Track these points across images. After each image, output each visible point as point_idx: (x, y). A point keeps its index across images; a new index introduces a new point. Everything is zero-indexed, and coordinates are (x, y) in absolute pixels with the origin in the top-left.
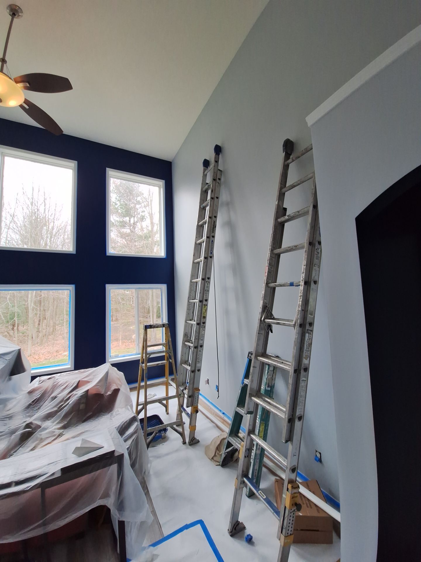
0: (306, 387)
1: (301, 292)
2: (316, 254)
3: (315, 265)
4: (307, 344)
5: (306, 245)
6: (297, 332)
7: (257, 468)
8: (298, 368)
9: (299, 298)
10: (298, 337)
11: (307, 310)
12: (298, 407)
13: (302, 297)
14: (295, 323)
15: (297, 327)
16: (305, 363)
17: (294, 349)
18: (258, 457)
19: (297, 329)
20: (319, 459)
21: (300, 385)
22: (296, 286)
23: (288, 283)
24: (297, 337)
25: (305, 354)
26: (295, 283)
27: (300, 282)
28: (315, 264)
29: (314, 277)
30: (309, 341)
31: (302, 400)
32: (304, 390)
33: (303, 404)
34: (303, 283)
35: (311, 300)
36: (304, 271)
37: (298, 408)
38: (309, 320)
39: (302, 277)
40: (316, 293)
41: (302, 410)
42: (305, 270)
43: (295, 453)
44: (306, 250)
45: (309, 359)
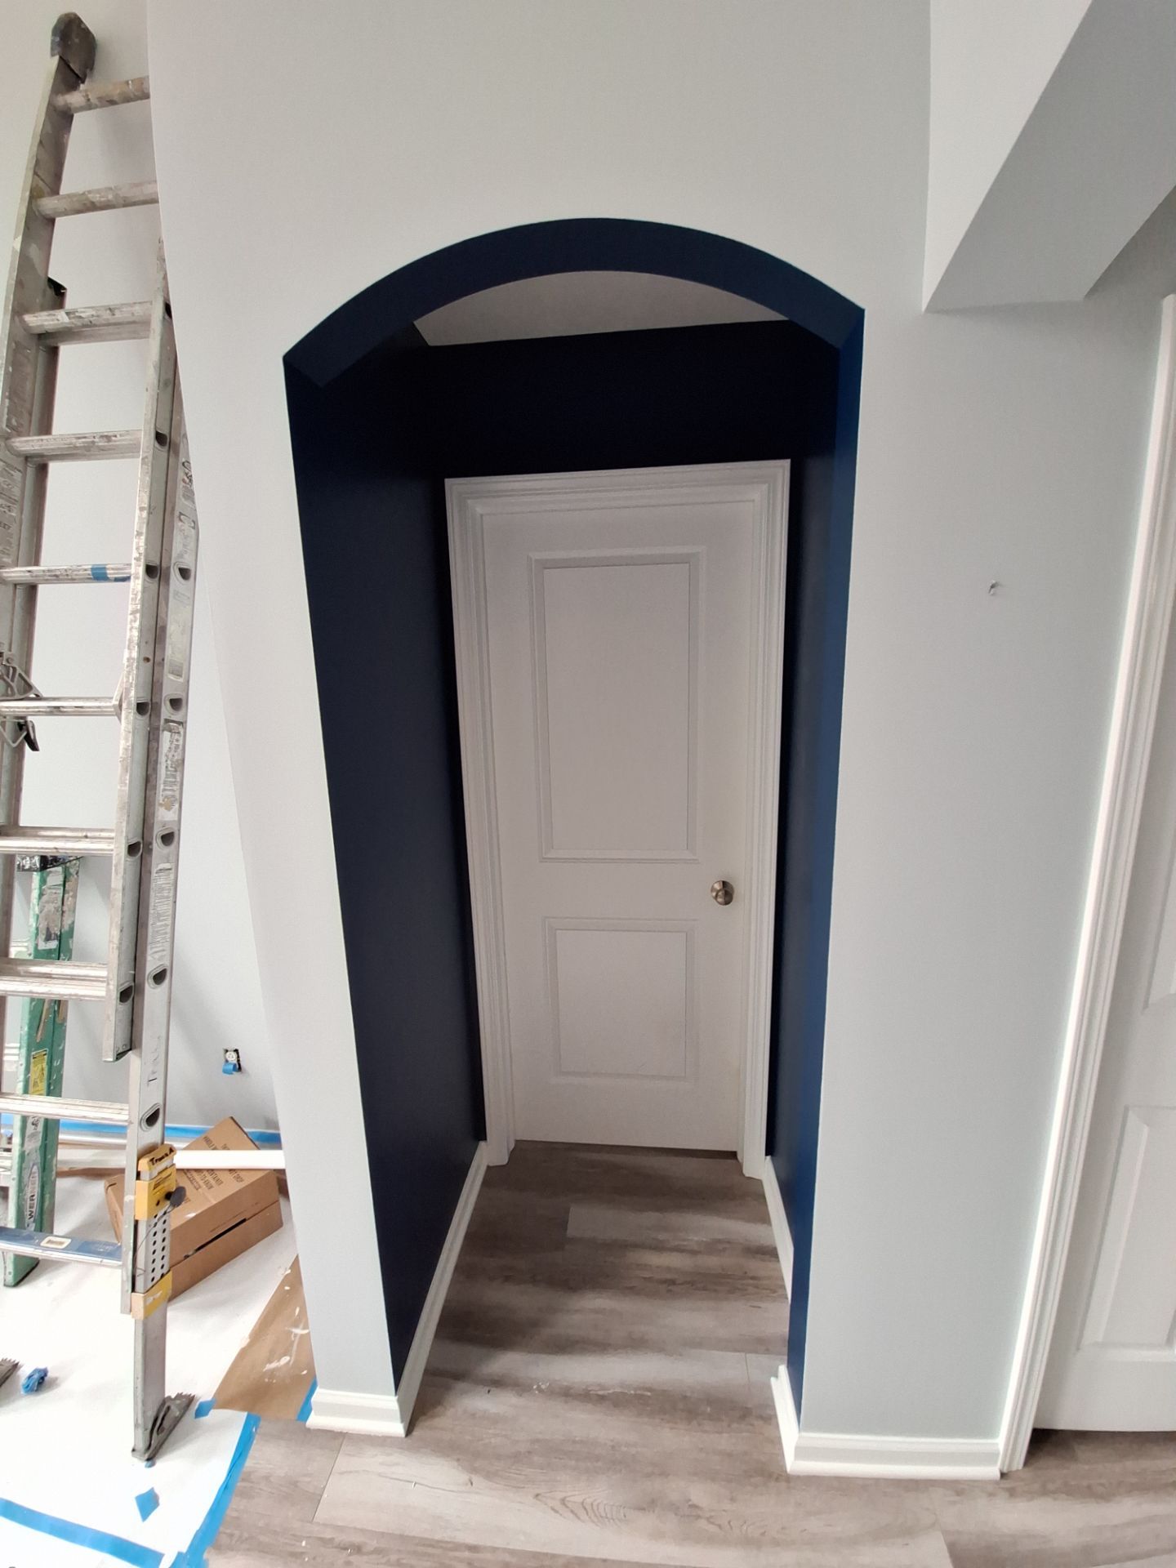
0: (172, 888)
1: (134, 599)
2: (184, 481)
3: (182, 517)
4: (169, 762)
5: (146, 440)
6: (130, 727)
7: (37, 1190)
8: (143, 838)
9: (130, 617)
10: (133, 745)
11: (161, 658)
12: (152, 948)
13: (138, 615)
14: (121, 701)
15: (129, 714)
16: (166, 819)
17: (122, 782)
18: (36, 1157)
19: (127, 718)
20: (235, 1065)
21: (153, 885)
22: (117, 580)
23: (86, 567)
24: (130, 743)
25: (162, 791)
26: (113, 569)
27: (130, 565)
28: (181, 514)
29: (181, 556)
30: (173, 756)
31: (161, 926)
32: (168, 897)
33: (168, 936)
34: (141, 570)
35: (172, 629)
36: (140, 527)
37: (149, 952)
38: (169, 691)
39: (138, 549)
40: (189, 608)
41: (165, 953)
42: (145, 526)
43: (154, 1073)
44: (146, 457)
45: (177, 806)
